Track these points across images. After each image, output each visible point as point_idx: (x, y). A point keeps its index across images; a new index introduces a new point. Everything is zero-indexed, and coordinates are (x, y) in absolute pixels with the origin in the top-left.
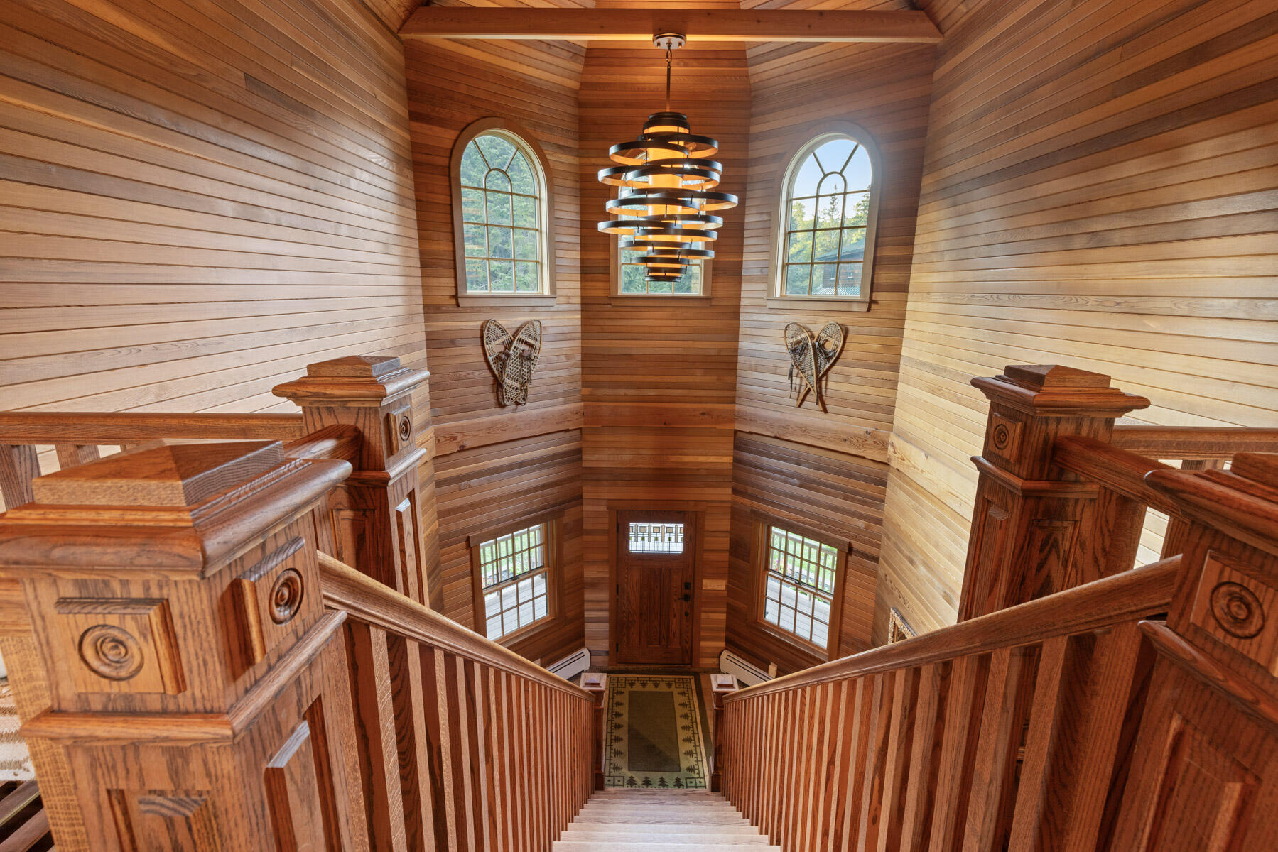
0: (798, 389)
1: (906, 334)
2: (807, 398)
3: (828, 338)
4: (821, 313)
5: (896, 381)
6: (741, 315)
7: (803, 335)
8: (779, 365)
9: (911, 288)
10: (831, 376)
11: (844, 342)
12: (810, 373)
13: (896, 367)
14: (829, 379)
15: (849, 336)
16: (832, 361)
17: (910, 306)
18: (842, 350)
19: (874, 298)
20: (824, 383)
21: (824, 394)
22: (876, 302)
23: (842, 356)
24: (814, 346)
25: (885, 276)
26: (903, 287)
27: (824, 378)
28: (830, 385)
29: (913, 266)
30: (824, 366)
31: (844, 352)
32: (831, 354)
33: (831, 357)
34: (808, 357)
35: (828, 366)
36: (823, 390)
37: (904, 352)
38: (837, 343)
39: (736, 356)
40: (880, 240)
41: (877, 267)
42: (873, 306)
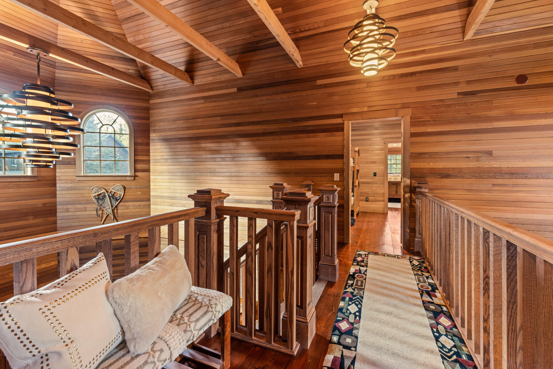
0: (101, 216)
1: (151, 187)
2: (107, 219)
3: (116, 192)
4: (110, 181)
5: (150, 205)
6: (57, 184)
7: (102, 191)
8: (87, 206)
9: (151, 171)
10: (119, 207)
11: (124, 192)
12: (108, 207)
13: (149, 200)
14: (118, 209)
15: (126, 190)
16: (119, 201)
17: (151, 177)
18: (124, 196)
19: (136, 175)
20: (115, 211)
21: (116, 215)
22: (137, 176)
23: (124, 198)
24: (109, 196)
25: (139, 166)
26: (148, 171)
27: (116, 209)
28: (119, 211)
29: (151, 163)
30: (115, 204)
31: (124, 197)
32: (118, 198)
33: (119, 199)
34: (106, 201)
35: (117, 203)
36: (116, 214)
37: (152, 194)
38: (121, 193)
39: (56, 206)
40: (136, 153)
41: (136, 163)
42: (136, 178)
